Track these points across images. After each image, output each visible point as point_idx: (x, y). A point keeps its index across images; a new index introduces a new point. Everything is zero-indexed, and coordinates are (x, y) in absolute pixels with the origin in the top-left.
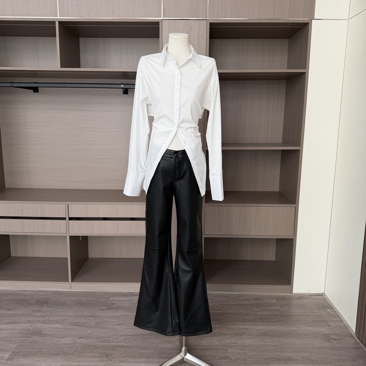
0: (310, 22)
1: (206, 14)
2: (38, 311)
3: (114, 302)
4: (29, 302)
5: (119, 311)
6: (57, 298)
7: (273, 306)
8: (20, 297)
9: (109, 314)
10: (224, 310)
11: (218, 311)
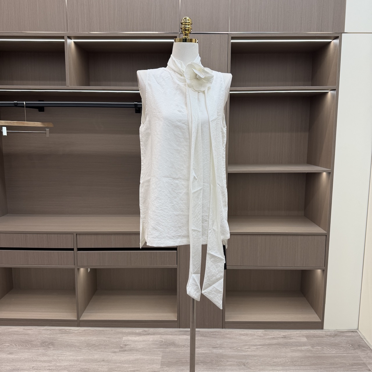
0: (340, 35)
1: (228, 28)
2: (44, 355)
3: (127, 342)
4: (33, 343)
5: (133, 353)
6: (64, 338)
7: (303, 346)
8: (24, 337)
9: (123, 357)
10: (250, 352)
11: (244, 353)
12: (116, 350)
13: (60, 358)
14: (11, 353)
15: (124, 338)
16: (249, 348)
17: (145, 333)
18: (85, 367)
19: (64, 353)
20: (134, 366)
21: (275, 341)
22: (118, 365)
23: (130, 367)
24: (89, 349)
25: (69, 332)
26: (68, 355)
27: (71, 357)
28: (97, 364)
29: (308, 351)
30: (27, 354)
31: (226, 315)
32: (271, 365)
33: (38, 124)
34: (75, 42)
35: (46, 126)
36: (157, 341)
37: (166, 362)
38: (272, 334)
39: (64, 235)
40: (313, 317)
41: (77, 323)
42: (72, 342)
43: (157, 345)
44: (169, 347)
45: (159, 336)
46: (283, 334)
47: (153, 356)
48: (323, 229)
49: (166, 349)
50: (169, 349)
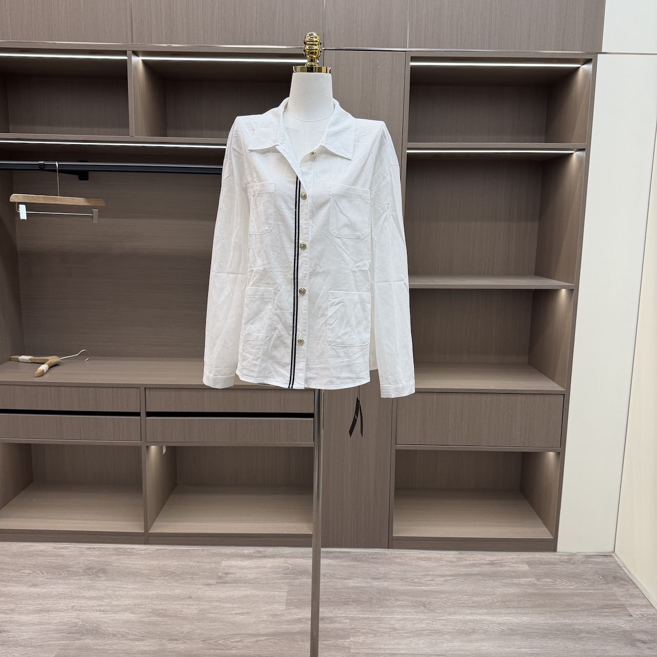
0: (595, 57)
1: (405, 41)
2: (90, 588)
3: (228, 569)
4: (70, 569)
5: (240, 587)
6: (123, 561)
7: (523, 577)
8: (54, 559)
9: (223, 592)
10: (434, 586)
11: (424, 588)
12: (211, 581)
13: (117, 593)
14: (35, 585)
15: (223, 562)
16: (433, 580)
17: (258, 555)
18: (161, 607)
19: (125, 586)
20: (241, 606)
21: (475, 570)
22: (215, 604)
23: (234, 608)
24: (166, 580)
25: (130, 552)
26: (131, 588)
27: (137, 592)
28: (180, 602)
29: (530, 585)
30: (62, 586)
31: (394, 528)
32: (469, 607)
33: (80, 201)
34: (143, 61)
35: (93, 204)
36: (279, 568)
37: (295, 601)
38: (471, 559)
39: (124, 390)
40: (540, 532)
41: (144, 538)
42: (137, 569)
43: (280, 574)
44: (299, 577)
45: (282, 560)
46: (489, 559)
47: (273, 591)
48: (558, 384)
49: (295, 580)
50: (299, 580)
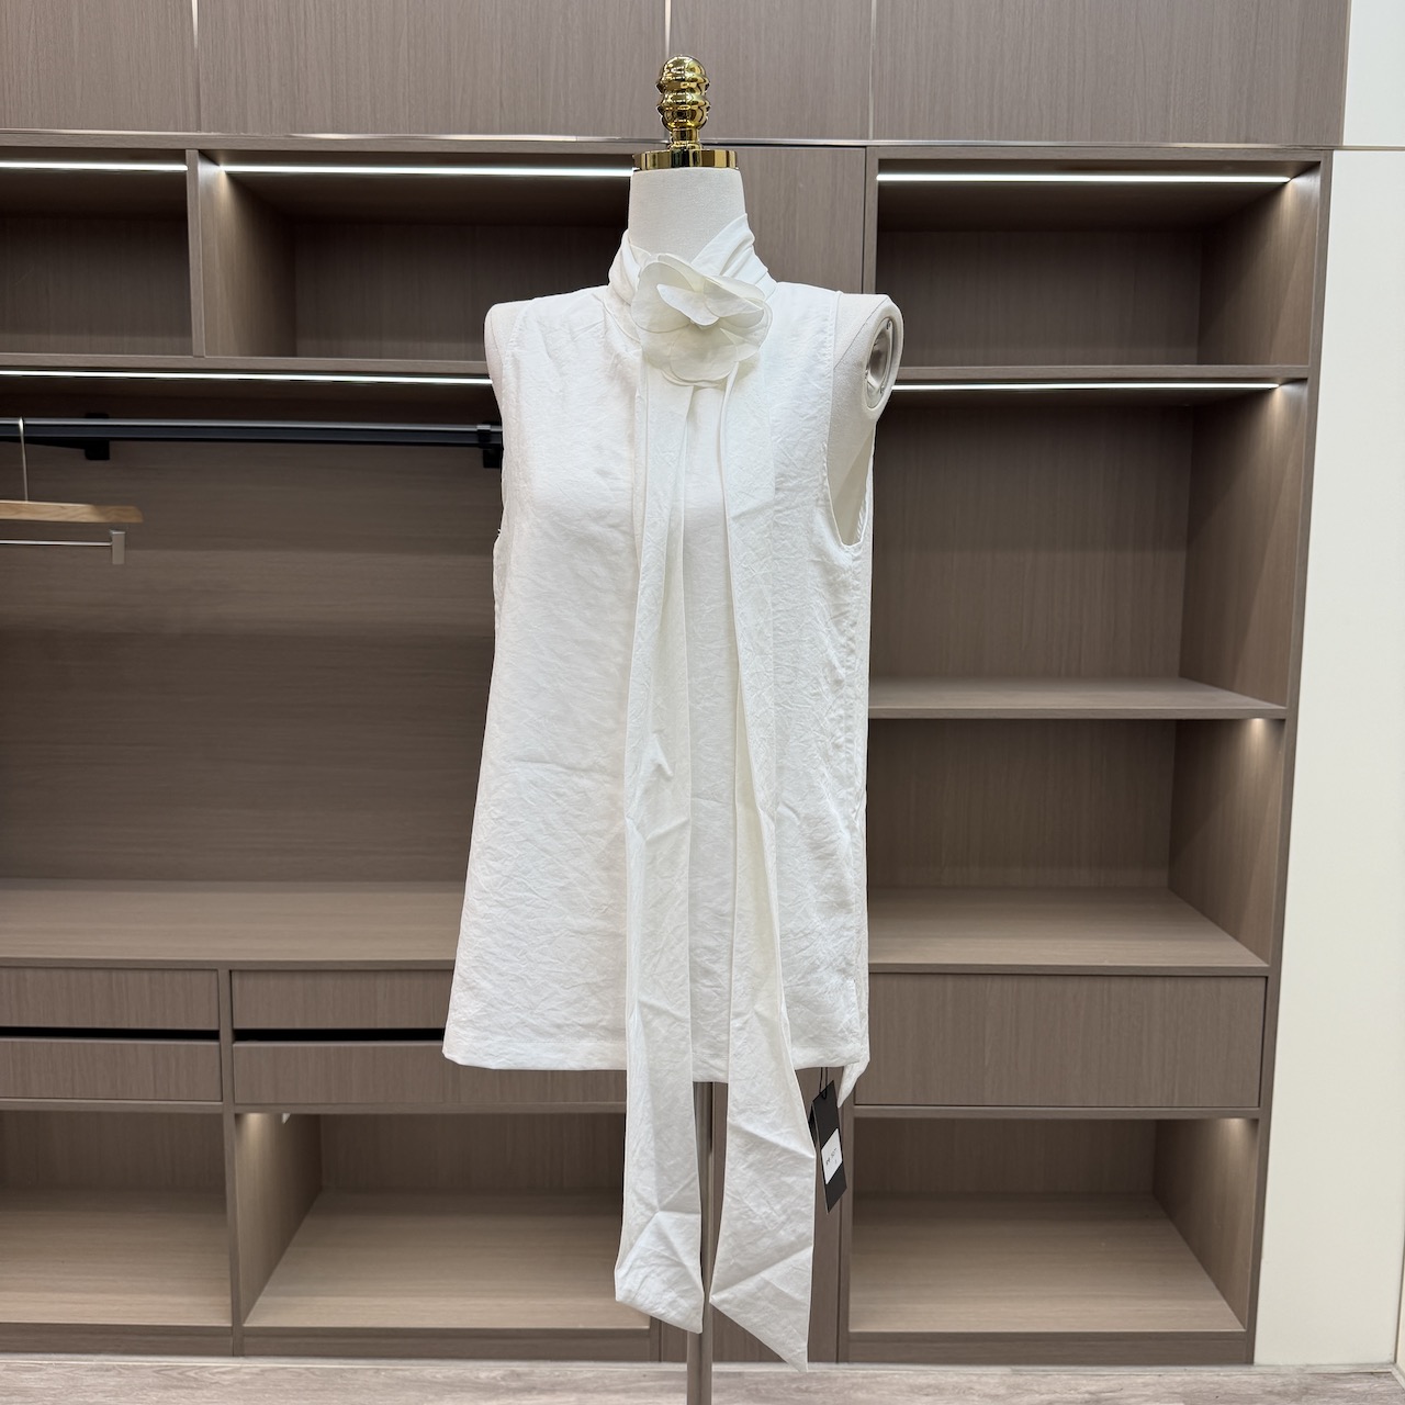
0: (1326, 157)
1: (865, 121)
17: (514, 1385)
25: (196, 1379)
31: (851, 1306)
33: (79, 512)
34: (230, 175)
35: (112, 518)
41: (231, 1339)
45: (572, 1399)
46: (1089, 1388)
48: (1251, 950)
